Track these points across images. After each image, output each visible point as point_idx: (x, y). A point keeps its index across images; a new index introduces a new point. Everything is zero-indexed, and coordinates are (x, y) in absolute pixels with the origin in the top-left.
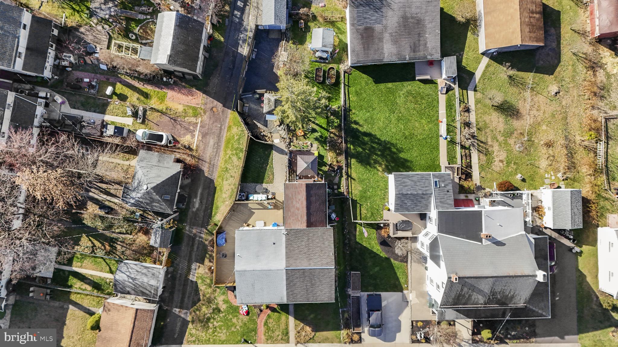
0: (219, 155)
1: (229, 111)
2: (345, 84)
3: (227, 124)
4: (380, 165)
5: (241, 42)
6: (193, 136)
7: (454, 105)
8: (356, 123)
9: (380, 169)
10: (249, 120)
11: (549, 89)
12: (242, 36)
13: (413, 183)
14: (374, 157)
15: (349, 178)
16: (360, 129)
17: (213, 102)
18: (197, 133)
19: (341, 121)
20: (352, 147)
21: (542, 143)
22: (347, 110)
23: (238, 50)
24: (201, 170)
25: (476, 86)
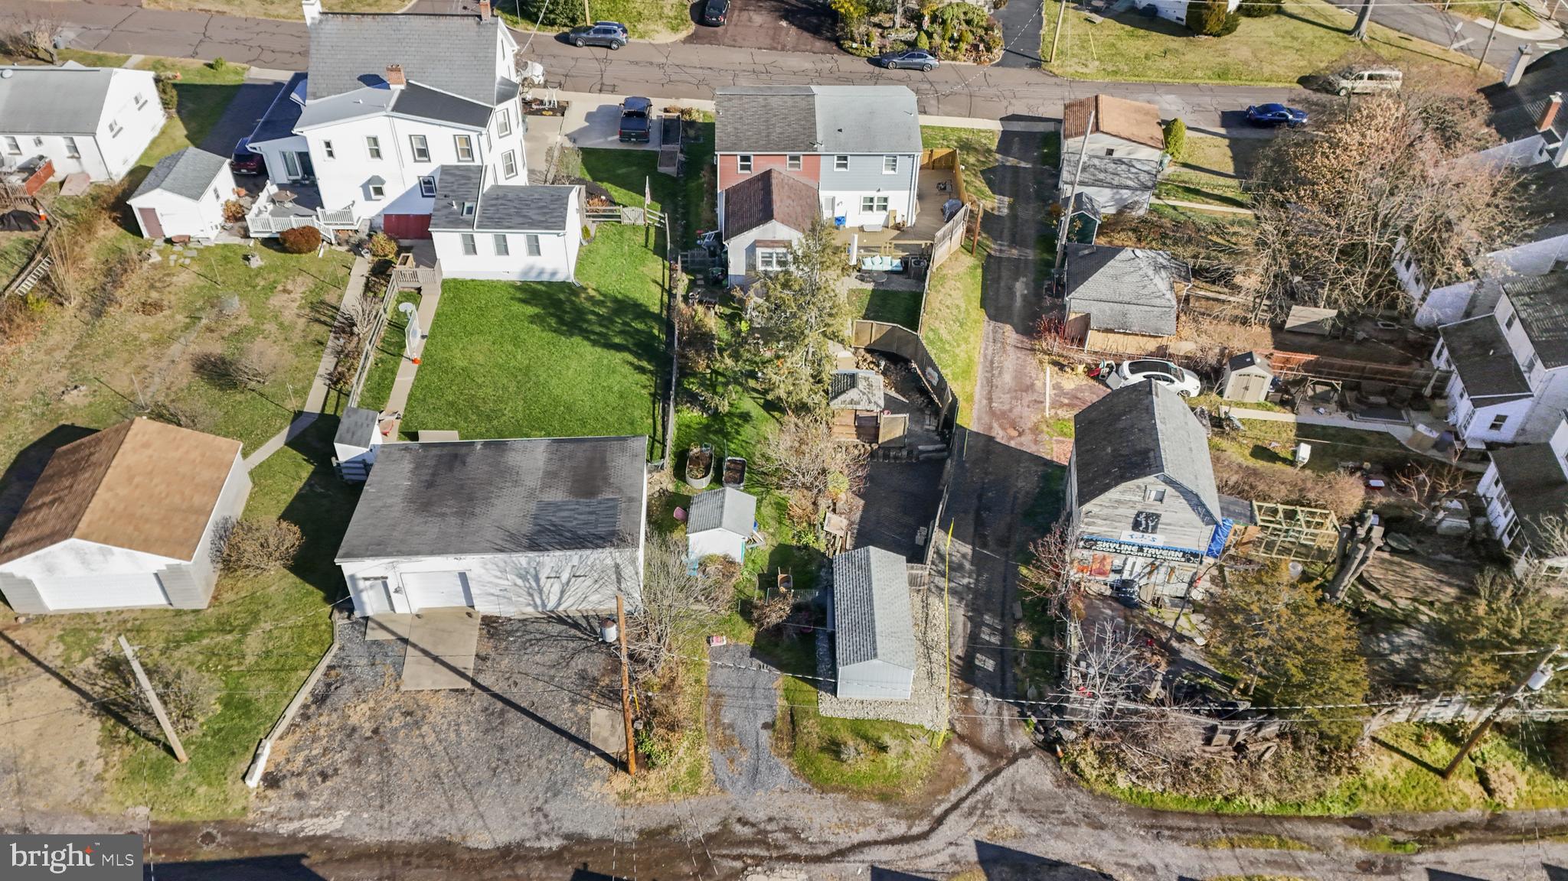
0: (985, 356)
1: (975, 429)
2: (664, 444)
3: (976, 406)
4: (590, 298)
5: (967, 565)
6: (1057, 387)
7: (368, 391)
8: (642, 370)
9: (592, 293)
10: (920, 400)
11: (90, 399)
12: (965, 581)
13: (524, 212)
14: (602, 311)
15: (667, 286)
16: (630, 358)
17: (1022, 444)
18: (1049, 392)
19: (679, 384)
20: (656, 332)
21: (167, 312)
22: (662, 394)
23: (974, 550)
24: (1023, 334)
25: (293, 421)
